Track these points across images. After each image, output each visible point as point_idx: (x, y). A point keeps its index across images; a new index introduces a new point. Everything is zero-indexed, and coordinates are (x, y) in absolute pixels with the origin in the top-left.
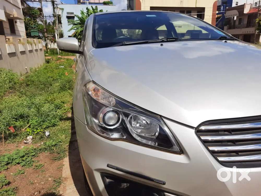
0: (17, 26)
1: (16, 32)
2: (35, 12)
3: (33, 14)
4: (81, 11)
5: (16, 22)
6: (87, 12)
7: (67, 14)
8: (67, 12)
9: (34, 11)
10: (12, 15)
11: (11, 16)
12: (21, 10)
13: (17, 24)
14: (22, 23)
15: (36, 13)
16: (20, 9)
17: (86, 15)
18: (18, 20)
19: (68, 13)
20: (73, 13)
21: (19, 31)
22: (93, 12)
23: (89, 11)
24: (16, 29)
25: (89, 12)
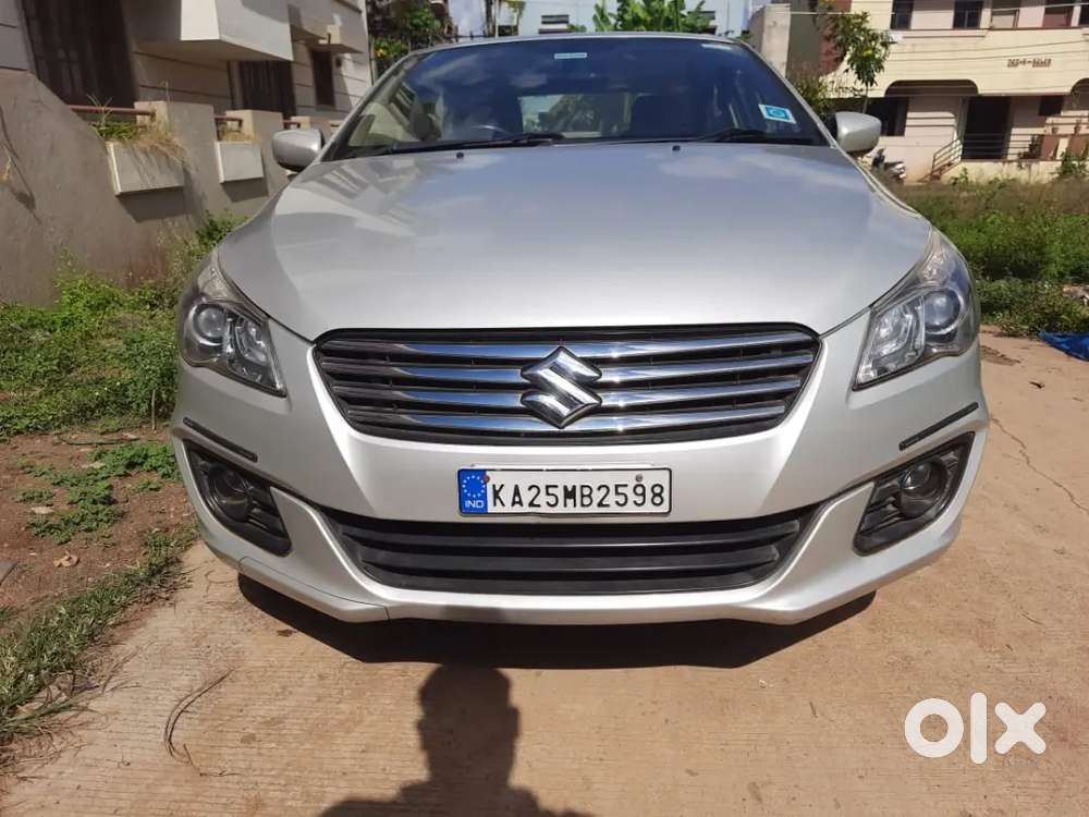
0: (341, 75)
1: (338, 98)
2: (424, 18)
3: (417, 27)
4: (597, 7)
5: (339, 63)
6: (619, 10)
7: (544, 23)
8: (544, 17)
9: (419, 17)
10: (324, 39)
11: (322, 42)
12: (364, 15)
13: (343, 69)
14: (361, 64)
15: (426, 25)
16: (360, 12)
17: (615, 25)
18: (348, 56)
19: (547, 20)
20: (567, 16)
21: (347, 94)
22: (644, 9)
23: (626, 7)
24: (336, 88)
25: (625, 11)
